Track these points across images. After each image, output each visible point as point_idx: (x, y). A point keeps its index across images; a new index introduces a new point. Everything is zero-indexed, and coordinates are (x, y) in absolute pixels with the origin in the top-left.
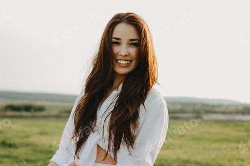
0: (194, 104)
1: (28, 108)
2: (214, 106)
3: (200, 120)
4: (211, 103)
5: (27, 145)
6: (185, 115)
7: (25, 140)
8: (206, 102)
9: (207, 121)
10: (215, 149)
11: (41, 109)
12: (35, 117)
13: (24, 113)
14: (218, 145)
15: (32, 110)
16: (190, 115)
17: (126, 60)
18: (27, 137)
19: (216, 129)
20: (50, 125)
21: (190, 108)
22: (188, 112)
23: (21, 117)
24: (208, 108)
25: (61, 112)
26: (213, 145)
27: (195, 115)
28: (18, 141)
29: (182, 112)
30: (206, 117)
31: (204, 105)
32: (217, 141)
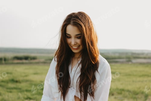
0: (127, 53)
1: (26, 58)
2: (138, 54)
3: (130, 63)
4: (137, 52)
5: (27, 81)
6: (121, 60)
7: (25, 78)
8: (134, 52)
9: (134, 64)
10: (139, 81)
11: (34, 58)
12: (31, 63)
13: (24, 61)
14: (141, 79)
15: (29, 59)
16: (124, 60)
17: (76, 46)
18: (26, 76)
19: (140, 69)
20: (40, 68)
21: (124, 56)
22: (123, 58)
23: (23, 63)
24: (135, 56)
25: (46, 60)
26: (139, 79)
27: (127, 60)
28: (21, 79)
29: (120, 58)
30: (134, 61)
31: (133, 54)
32: (140, 76)
